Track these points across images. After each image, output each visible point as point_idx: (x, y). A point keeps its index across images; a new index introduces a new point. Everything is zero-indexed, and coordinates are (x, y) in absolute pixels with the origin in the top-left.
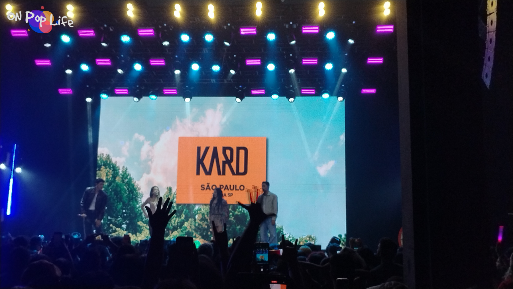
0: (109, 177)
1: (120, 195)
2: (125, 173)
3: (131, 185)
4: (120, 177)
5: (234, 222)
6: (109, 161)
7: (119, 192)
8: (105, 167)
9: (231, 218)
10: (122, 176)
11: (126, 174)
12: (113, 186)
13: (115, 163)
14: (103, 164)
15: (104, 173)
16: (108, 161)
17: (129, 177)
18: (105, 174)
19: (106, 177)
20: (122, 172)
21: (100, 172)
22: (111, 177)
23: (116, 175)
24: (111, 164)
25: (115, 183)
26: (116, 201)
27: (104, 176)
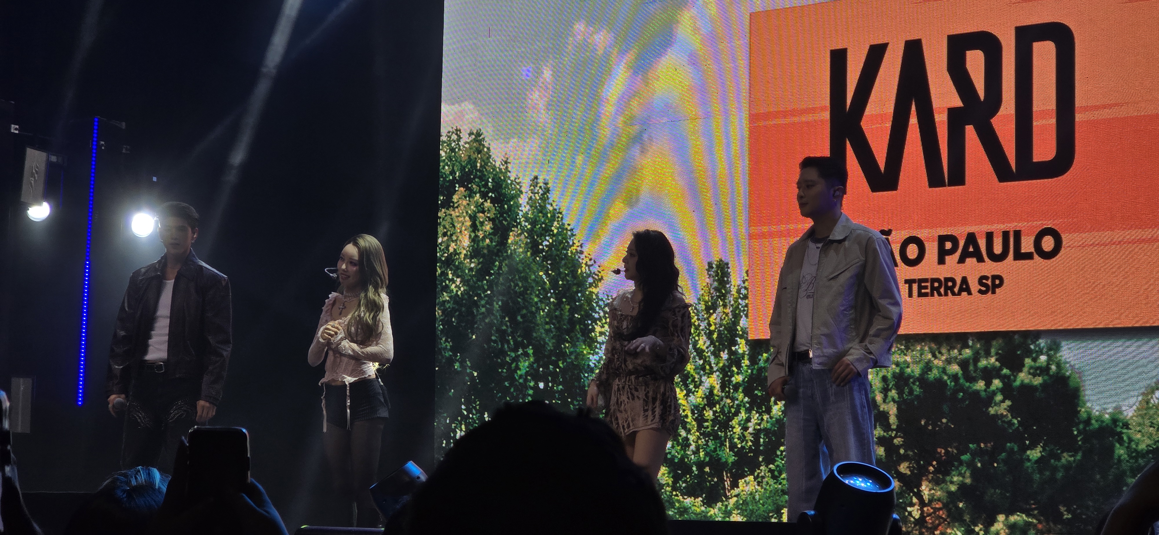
0: (480, 235)
1: (524, 311)
2: (542, 210)
3: (563, 262)
4: (523, 230)
5: (1010, 424)
6: (481, 159)
7: (521, 300)
8: (467, 189)
9: (998, 404)
10: (529, 227)
11: (545, 215)
12: (499, 274)
13: (503, 168)
14: (458, 175)
15: (461, 219)
16: (476, 160)
17: (555, 228)
18: (469, 223)
19: (470, 236)
20: (528, 207)
21: (448, 212)
22: (490, 234)
23: (506, 220)
24: (489, 172)
25: (504, 259)
26: (508, 342)
27: (463, 228)
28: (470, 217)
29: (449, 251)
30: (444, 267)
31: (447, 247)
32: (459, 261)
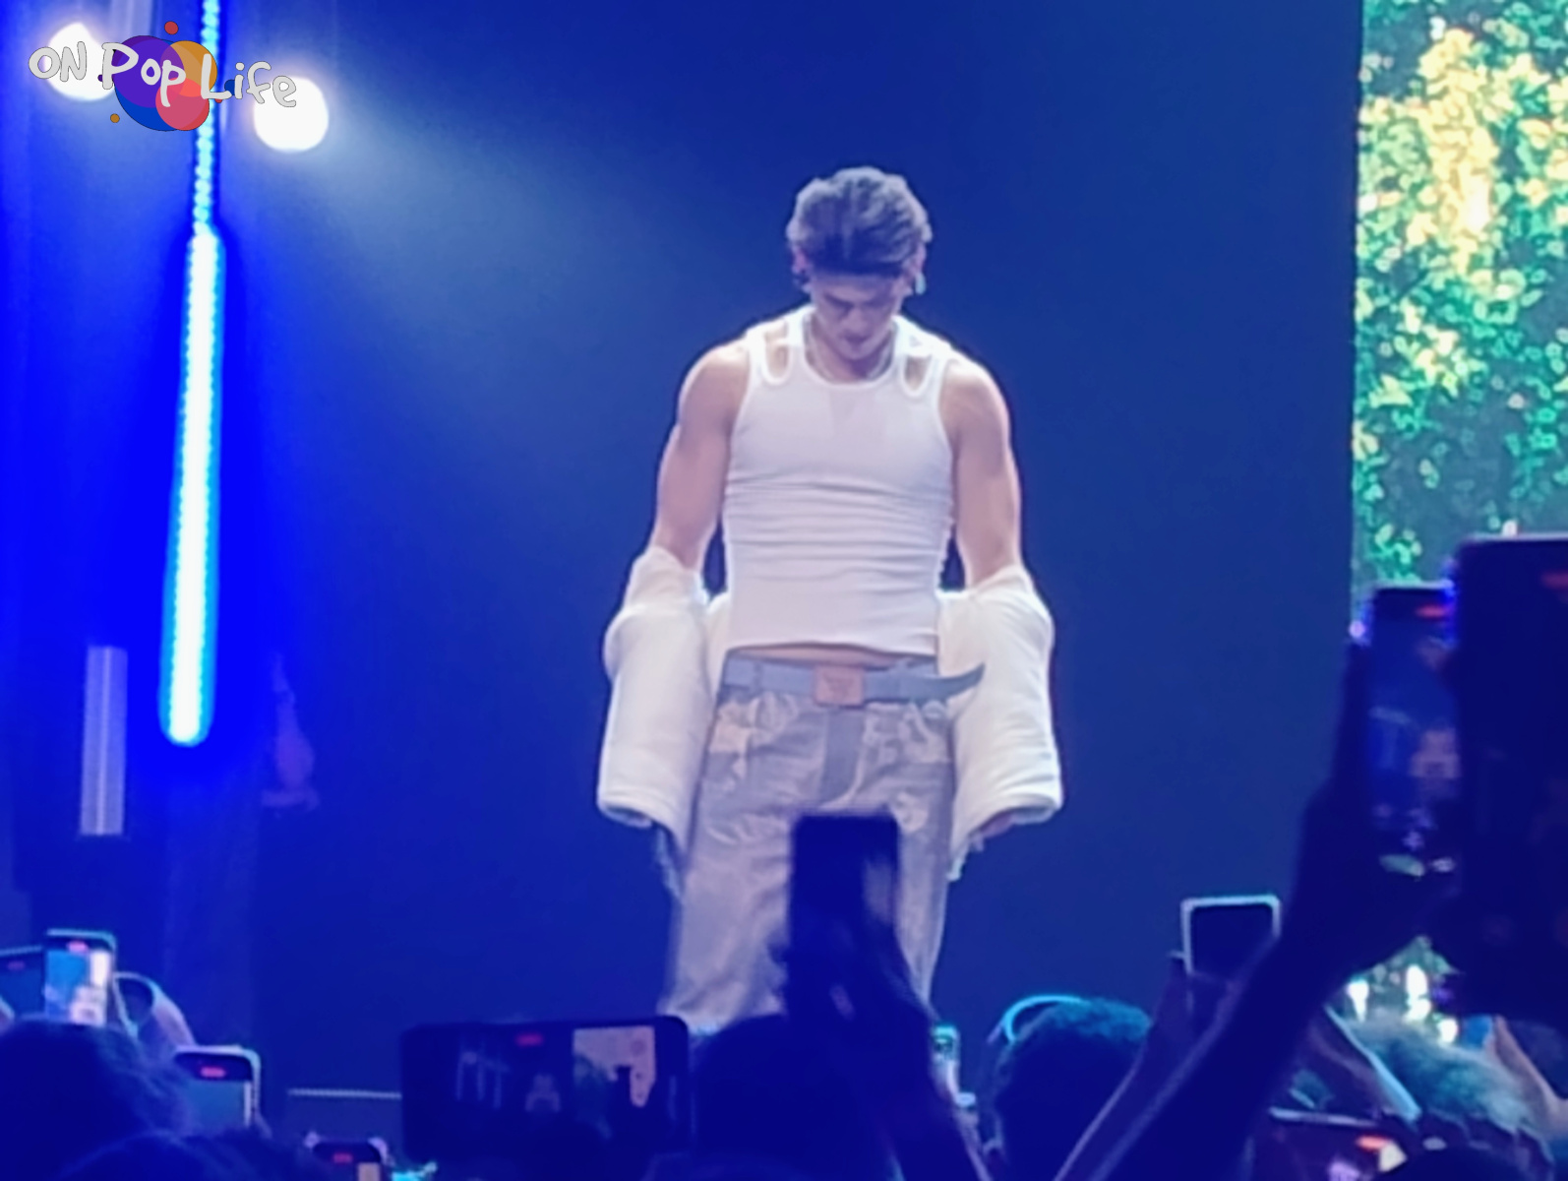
0: (1536, 194)
18: (1487, 151)
19: (1492, 194)
21: (1400, 110)
27: (1464, 169)
28: (1495, 132)
29: (1404, 240)
30: (1387, 291)
31: (1400, 228)
32: (1450, 274)
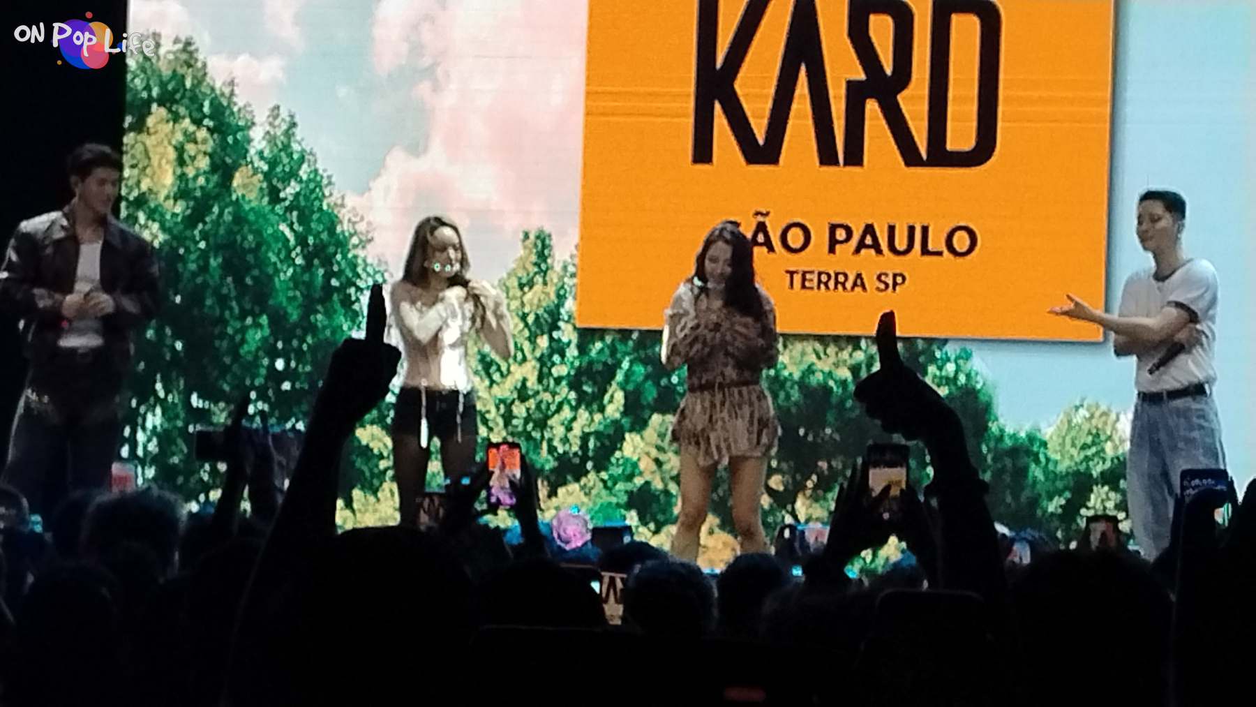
0: (191, 172)
1: (256, 272)
2: (286, 147)
3: (315, 216)
4: (256, 171)
6: (194, 77)
7: (250, 258)
8: (170, 110)
10: (266, 168)
11: (290, 155)
12: (217, 223)
13: (227, 91)
14: (155, 92)
15: (160, 149)
16: (183, 77)
17: (304, 172)
18: (172, 155)
19: (174, 173)
20: (264, 143)
21: (139, 138)
22: (205, 172)
23: (230, 157)
24: (205, 95)
25: (227, 206)
26: (231, 309)
27: (164, 161)
28: (176, 148)
29: (139, 189)
30: (132, 207)
31: (138, 183)
32: (157, 203)
